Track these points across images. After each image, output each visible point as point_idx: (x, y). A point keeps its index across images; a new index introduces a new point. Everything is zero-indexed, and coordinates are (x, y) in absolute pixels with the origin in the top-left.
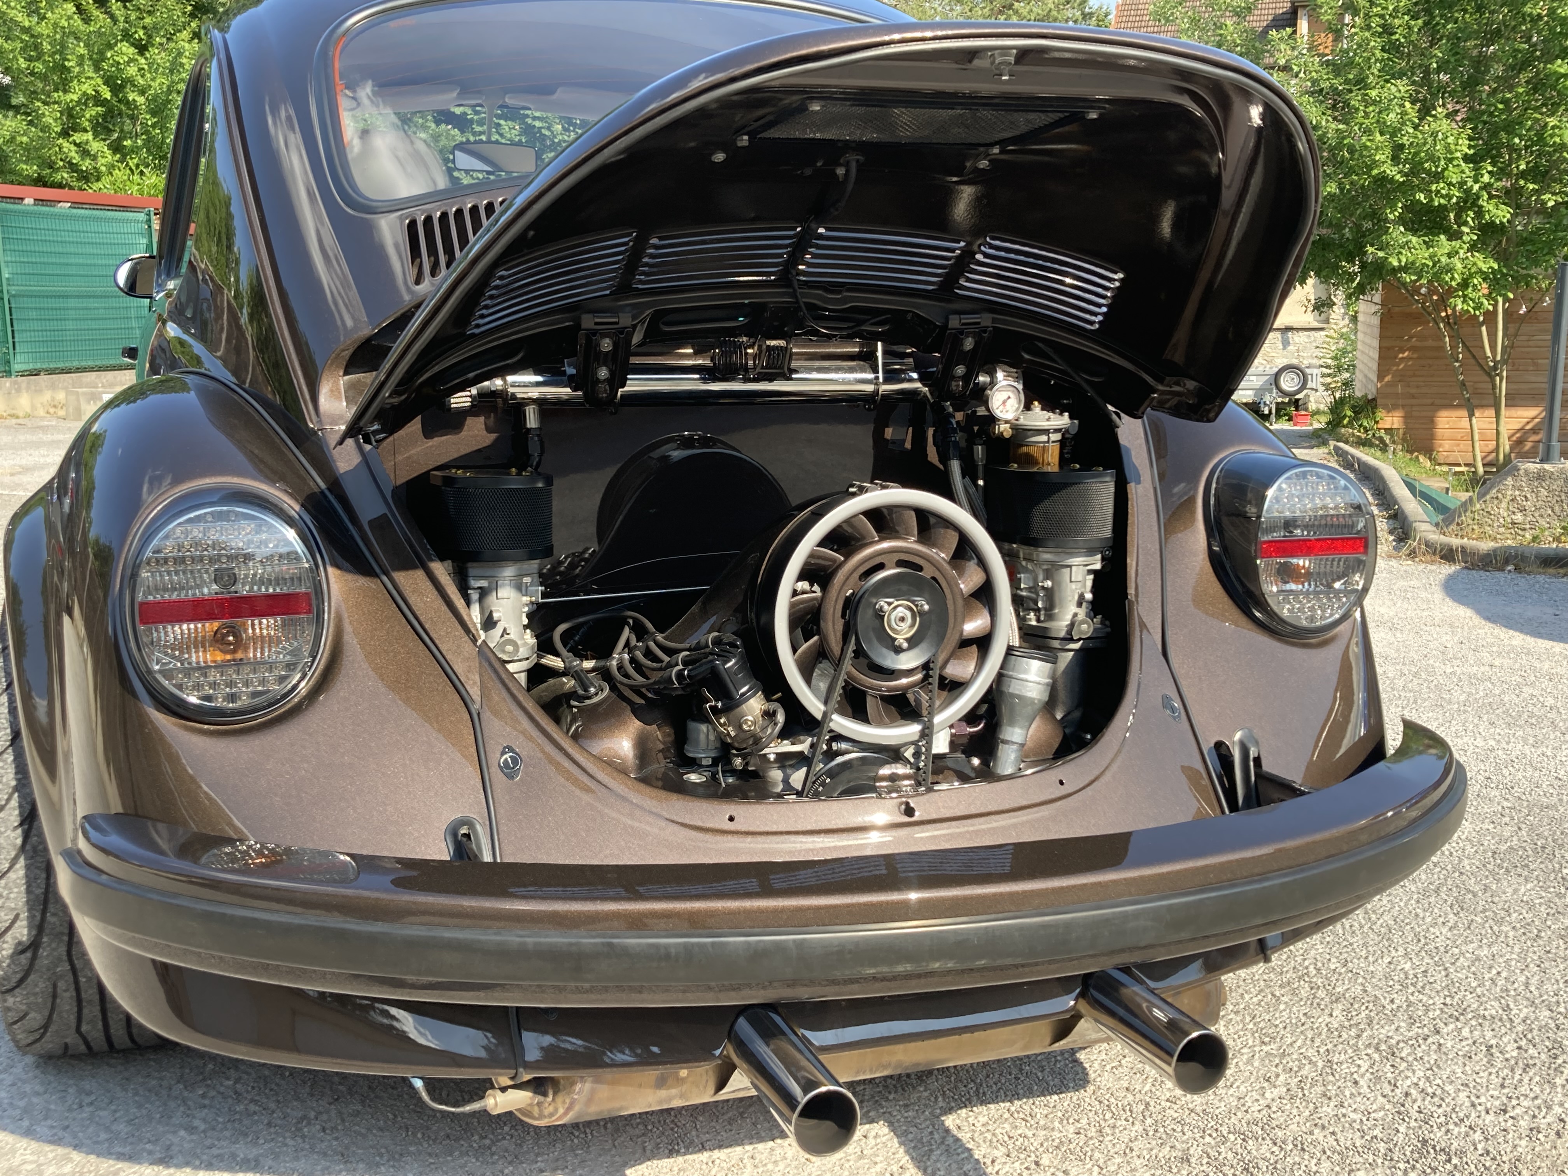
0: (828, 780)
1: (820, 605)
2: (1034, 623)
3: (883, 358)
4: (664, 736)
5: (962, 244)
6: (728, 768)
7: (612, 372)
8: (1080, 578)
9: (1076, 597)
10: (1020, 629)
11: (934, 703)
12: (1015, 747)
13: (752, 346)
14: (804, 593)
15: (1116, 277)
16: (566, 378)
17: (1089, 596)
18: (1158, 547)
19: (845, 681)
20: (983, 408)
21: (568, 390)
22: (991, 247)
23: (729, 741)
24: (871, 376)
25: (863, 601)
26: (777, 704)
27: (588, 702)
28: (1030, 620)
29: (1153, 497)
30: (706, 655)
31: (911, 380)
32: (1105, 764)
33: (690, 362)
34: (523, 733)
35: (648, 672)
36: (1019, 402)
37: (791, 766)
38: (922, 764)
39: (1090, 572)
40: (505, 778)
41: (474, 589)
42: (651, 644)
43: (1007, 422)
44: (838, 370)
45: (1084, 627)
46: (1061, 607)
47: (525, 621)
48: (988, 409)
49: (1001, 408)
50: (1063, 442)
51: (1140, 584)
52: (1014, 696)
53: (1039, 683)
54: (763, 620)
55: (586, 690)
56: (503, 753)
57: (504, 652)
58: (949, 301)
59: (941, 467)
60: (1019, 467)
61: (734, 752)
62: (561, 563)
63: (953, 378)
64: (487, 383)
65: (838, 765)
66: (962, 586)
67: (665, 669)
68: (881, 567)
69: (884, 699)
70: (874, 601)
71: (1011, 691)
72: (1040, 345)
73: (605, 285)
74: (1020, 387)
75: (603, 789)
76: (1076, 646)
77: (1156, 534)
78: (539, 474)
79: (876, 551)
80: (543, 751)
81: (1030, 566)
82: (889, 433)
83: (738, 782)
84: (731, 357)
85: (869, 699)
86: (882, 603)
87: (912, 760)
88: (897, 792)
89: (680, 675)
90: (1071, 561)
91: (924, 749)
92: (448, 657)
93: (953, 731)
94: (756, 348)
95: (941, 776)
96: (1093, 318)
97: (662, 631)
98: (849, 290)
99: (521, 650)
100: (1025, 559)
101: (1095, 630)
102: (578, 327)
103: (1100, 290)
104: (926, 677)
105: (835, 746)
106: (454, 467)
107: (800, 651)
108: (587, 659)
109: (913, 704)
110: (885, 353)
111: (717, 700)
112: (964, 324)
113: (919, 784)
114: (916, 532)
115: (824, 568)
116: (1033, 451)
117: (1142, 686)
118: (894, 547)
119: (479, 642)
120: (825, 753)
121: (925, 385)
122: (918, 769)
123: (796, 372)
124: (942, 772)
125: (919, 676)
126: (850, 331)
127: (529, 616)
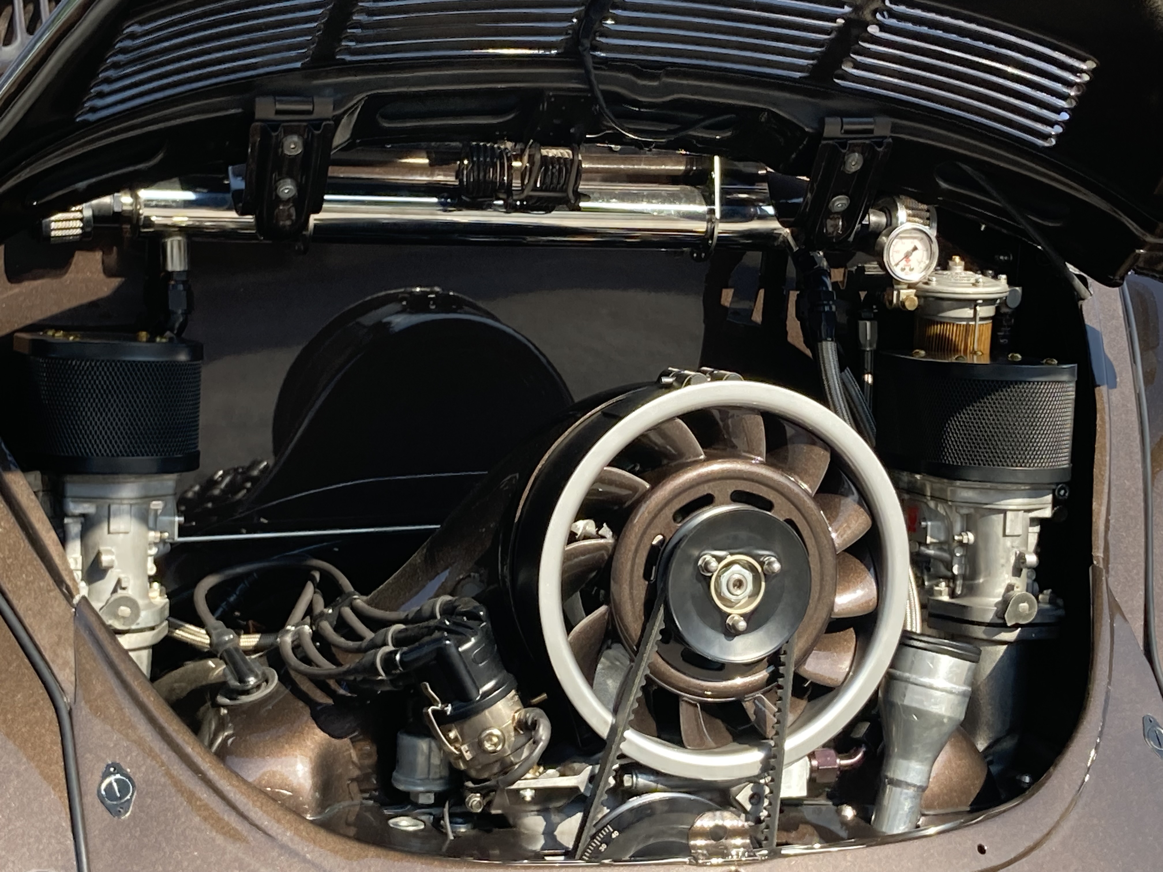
0: (615, 834)
1: (611, 557)
2: (945, 598)
3: (722, 183)
4: (361, 757)
5: (847, 9)
6: (458, 810)
7: (300, 188)
8: (1019, 531)
9: (1013, 559)
10: (923, 606)
11: (785, 719)
12: (911, 791)
13: (519, 157)
14: (586, 537)
15: (1084, 66)
16: (229, 196)
17: (1032, 559)
18: (1141, 485)
19: (647, 677)
20: (875, 264)
21: (233, 214)
22: (892, 14)
23: (462, 766)
24: (703, 208)
25: (678, 553)
26: (538, 711)
27: (245, 699)
28: (940, 593)
29: (1135, 409)
30: (431, 631)
31: (764, 217)
32: (1050, 822)
33: (423, 178)
34: (140, 743)
35: (340, 656)
36: (931, 257)
37: (559, 810)
38: (764, 814)
39: (1034, 521)
40: (107, 815)
41: (73, 516)
42: (347, 611)
43: (910, 286)
44: (651, 197)
45: (1024, 606)
46: (989, 574)
47: (152, 570)
48: (882, 266)
49: (903, 264)
50: (996, 320)
51: (1111, 541)
52: (909, 710)
53: (951, 693)
54: (522, 577)
55: (242, 680)
56: (106, 774)
57: (116, 616)
58: (826, 96)
59: (808, 352)
60: (928, 355)
61: (470, 784)
62: (216, 483)
63: (829, 214)
64: (107, 200)
65: (631, 810)
66: (834, 535)
67: (365, 650)
68: (707, 501)
69: (706, 707)
70: (696, 553)
71: (907, 702)
72: (965, 167)
73: (293, 53)
74: (933, 233)
75: (259, 835)
76: (1011, 636)
77: (1139, 466)
78: (183, 341)
79: (700, 476)
80: (168, 774)
81: (941, 510)
82: (727, 297)
83: (473, 832)
84: (486, 173)
85: (684, 709)
86: (708, 557)
87: (748, 807)
88: (724, 855)
89: (388, 659)
90: (1004, 504)
91: (767, 790)
92: (27, 622)
93: (815, 763)
94: (526, 158)
95: (793, 834)
96: (1047, 129)
97: (363, 593)
98: (669, 74)
99: (143, 614)
100: (933, 497)
101: (1040, 612)
102: (249, 116)
103: (1058, 87)
104: (774, 677)
105: (628, 781)
106: (51, 327)
107: (577, 629)
108: (247, 632)
109: (753, 717)
110: (725, 175)
111: (445, 702)
112: (847, 132)
113: (757, 844)
114: (763, 449)
115: (619, 500)
116: (952, 332)
117: (1111, 702)
118: (728, 471)
119: (77, 599)
120: (612, 791)
121: (784, 224)
122: (759, 821)
123: (586, 197)
124: (796, 828)
125: (763, 675)
126: (672, 138)
127: (157, 562)
